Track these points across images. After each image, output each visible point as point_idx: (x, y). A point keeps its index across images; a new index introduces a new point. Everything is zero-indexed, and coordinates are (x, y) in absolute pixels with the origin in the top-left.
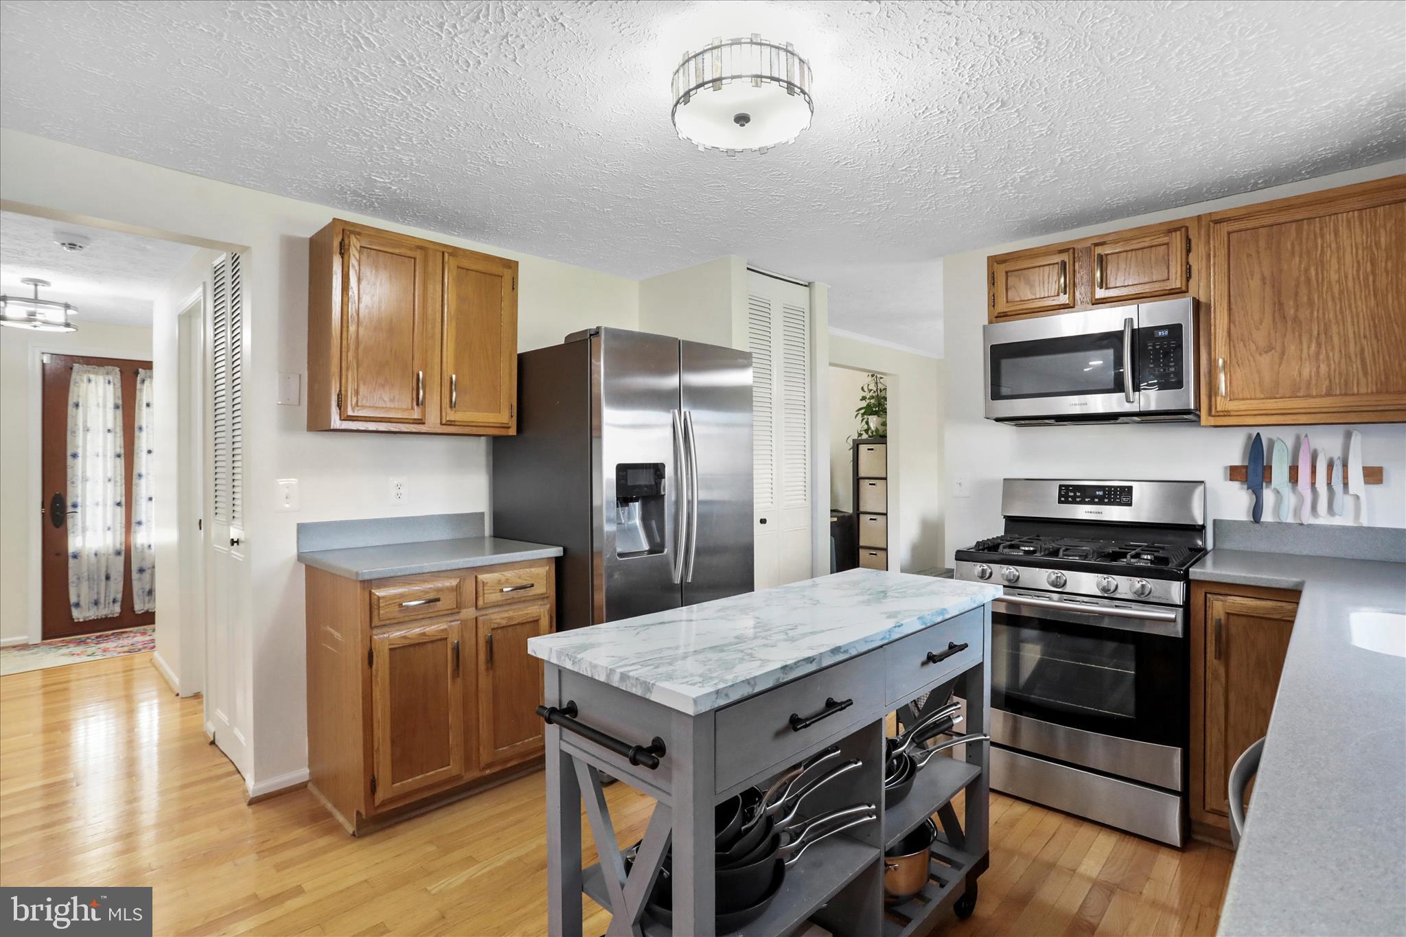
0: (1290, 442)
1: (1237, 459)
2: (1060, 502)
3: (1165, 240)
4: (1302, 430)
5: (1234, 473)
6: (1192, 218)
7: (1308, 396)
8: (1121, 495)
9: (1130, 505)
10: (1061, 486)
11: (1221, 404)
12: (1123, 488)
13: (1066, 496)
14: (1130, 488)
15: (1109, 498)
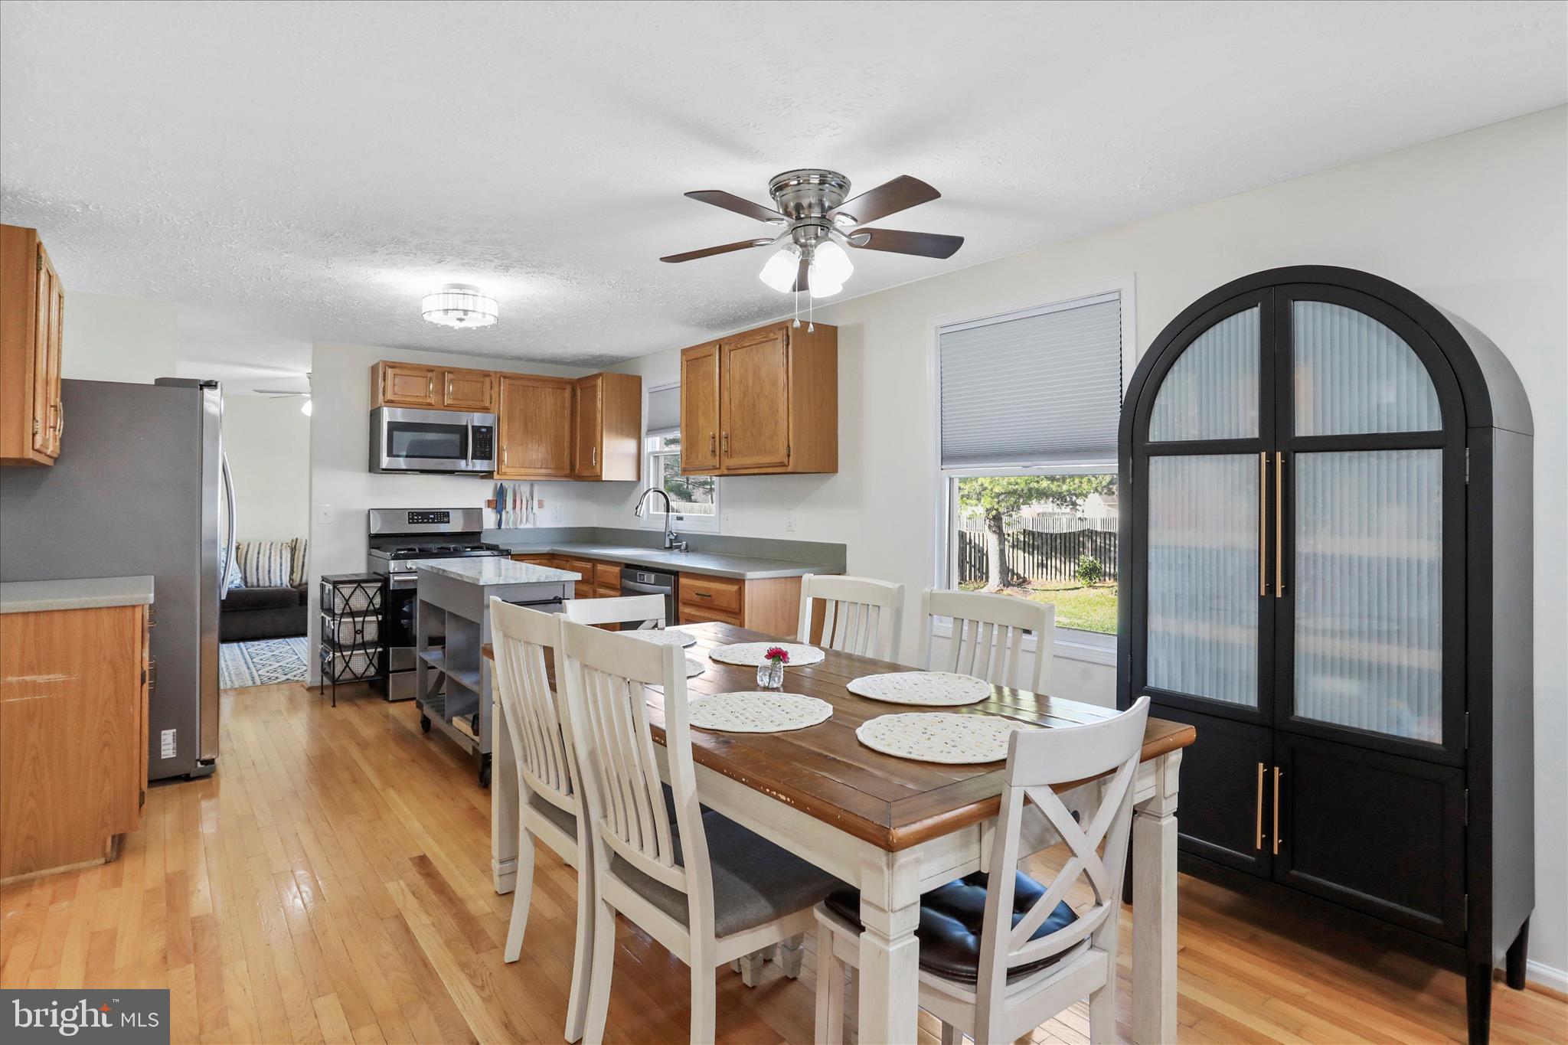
0: (512, 486)
1: (490, 497)
2: (409, 523)
3: (482, 380)
4: (517, 483)
5: (489, 503)
6: (493, 372)
7: (534, 468)
8: (442, 516)
9: (449, 522)
10: (409, 513)
11: (504, 469)
12: (444, 513)
13: (413, 519)
14: (448, 513)
15: (437, 519)
